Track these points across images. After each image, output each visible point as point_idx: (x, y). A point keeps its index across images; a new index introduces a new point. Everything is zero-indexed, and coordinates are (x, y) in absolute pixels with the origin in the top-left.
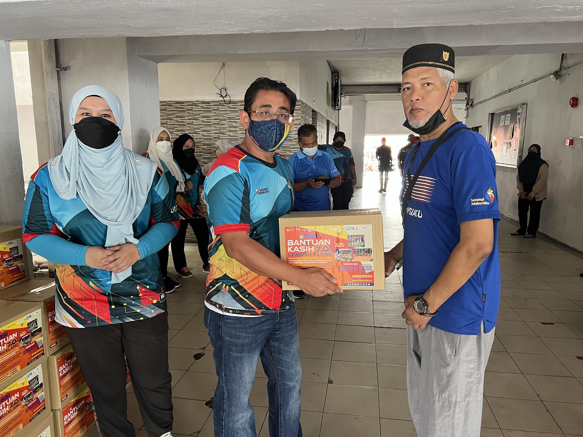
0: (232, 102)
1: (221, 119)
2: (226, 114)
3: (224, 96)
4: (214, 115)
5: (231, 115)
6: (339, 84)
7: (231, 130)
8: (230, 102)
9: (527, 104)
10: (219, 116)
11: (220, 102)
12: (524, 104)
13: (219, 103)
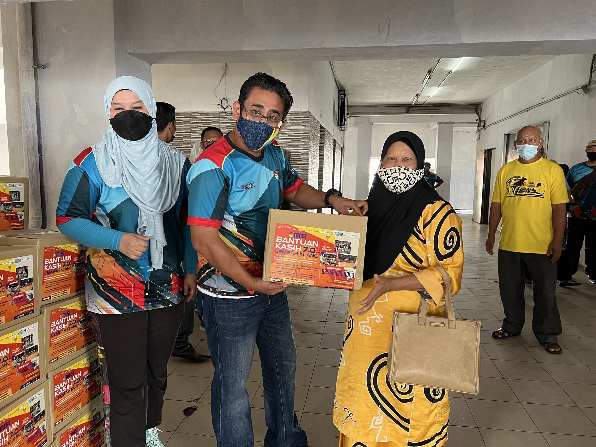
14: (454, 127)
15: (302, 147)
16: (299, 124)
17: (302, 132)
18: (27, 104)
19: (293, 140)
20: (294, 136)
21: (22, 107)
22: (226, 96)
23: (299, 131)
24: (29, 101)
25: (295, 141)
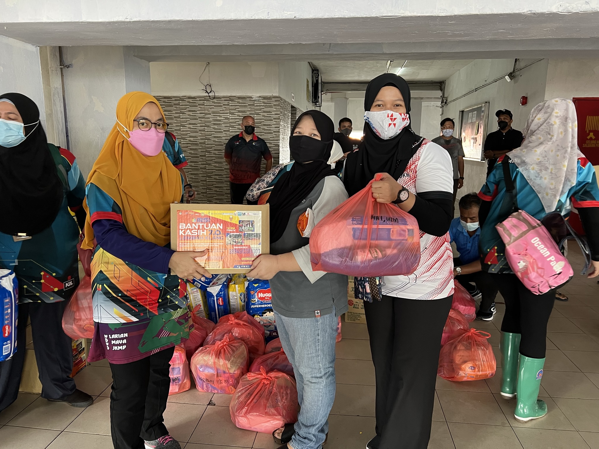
0: (216, 97)
1: (206, 113)
2: (211, 109)
3: (209, 92)
4: (200, 109)
5: (216, 109)
6: (320, 81)
7: (215, 124)
8: (214, 98)
9: (489, 102)
10: (204, 110)
11: (205, 97)
12: (486, 102)
13: (204, 99)
14: (422, 103)
15: (273, 126)
16: (271, 107)
17: (273, 113)
18: (57, 96)
19: (266, 120)
20: (267, 117)
21: (53, 98)
22: (209, 82)
23: (271, 113)
24: (58, 94)
25: (268, 121)
